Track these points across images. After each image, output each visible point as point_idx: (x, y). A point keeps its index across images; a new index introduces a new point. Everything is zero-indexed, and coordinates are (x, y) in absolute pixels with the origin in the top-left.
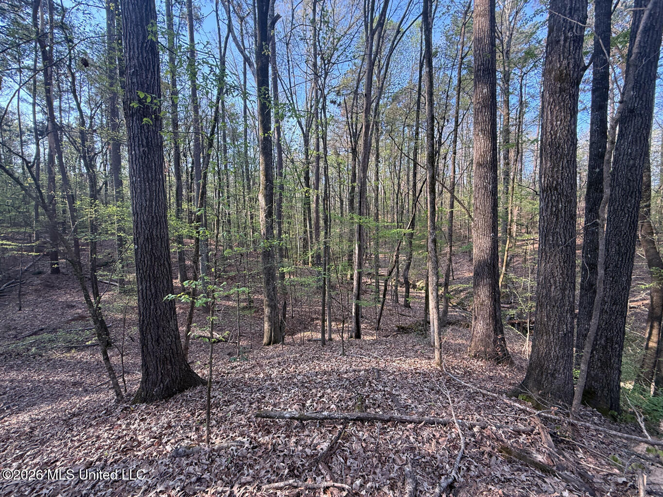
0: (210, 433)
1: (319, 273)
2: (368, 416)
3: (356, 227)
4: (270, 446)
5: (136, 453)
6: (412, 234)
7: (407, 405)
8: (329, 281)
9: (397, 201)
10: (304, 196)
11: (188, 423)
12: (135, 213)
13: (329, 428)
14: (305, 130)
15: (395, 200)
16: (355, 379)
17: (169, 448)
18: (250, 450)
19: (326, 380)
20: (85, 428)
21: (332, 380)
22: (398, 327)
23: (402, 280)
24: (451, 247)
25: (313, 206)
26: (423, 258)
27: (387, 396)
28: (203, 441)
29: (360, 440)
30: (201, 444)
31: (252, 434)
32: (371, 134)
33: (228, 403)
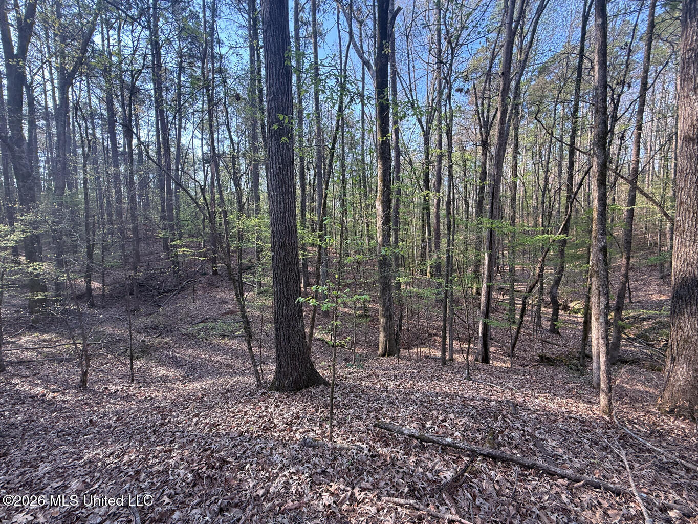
0: (332, 431)
1: (440, 285)
2: (502, 456)
3: (485, 233)
4: (388, 459)
5: (273, 434)
6: (565, 241)
7: (557, 455)
8: (452, 294)
9: (543, 200)
10: (422, 200)
11: (313, 417)
12: (273, 224)
13: (453, 457)
14: (425, 127)
15: (540, 199)
16: (483, 409)
17: (298, 436)
18: (369, 458)
19: (448, 403)
20: (236, 403)
21: (455, 405)
22: (542, 357)
23: (548, 298)
24: (628, 258)
25: (433, 210)
26: (581, 271)
27: (527, 437)
28: (326, 437)
29: (491, 480)
30: (324, 439)
31: (371, 443)
32: (509, 121)
33: (347, 407)
